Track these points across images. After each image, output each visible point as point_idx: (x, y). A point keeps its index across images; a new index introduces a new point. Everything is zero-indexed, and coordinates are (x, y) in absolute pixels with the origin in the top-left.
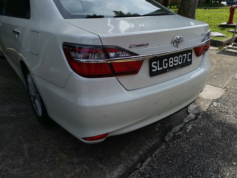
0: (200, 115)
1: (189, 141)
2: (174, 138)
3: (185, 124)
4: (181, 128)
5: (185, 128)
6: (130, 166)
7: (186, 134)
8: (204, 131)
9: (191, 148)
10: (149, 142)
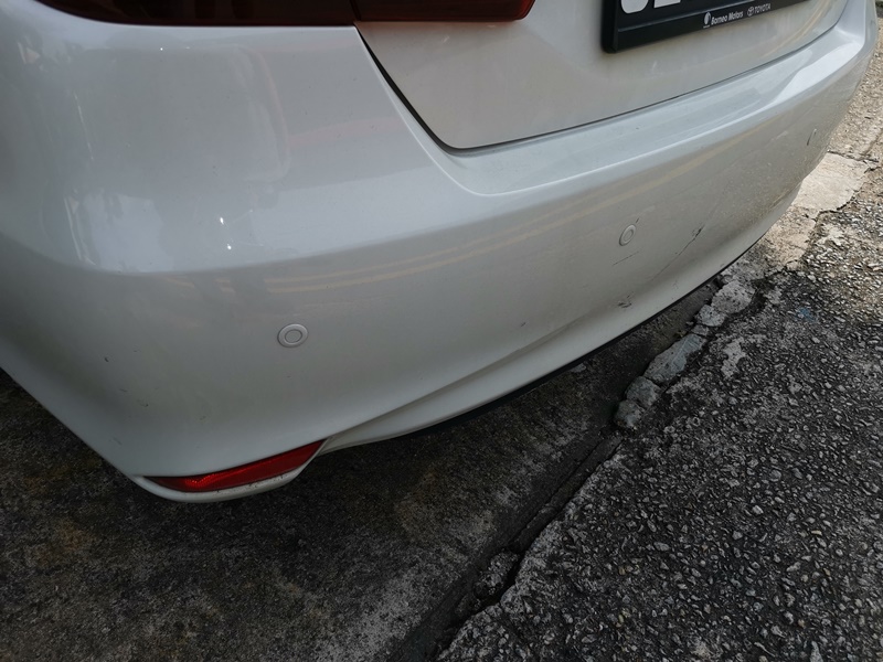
0: (772, 287)
1: (743, 427)
2: (665, 409)
3: (711, 338)
4: (692, 355)
5: (714, 357)
6: (452, 577)
7: (720, 388)
8: (807, 369)
9: (757, 463)
10: (540, 439)
